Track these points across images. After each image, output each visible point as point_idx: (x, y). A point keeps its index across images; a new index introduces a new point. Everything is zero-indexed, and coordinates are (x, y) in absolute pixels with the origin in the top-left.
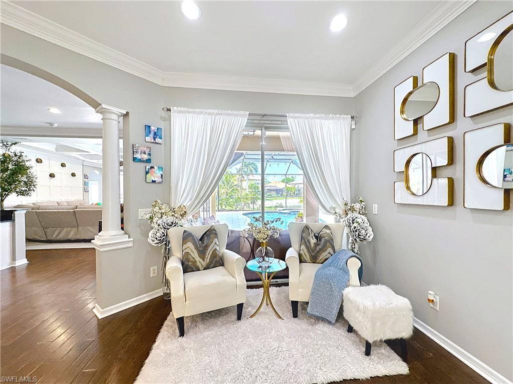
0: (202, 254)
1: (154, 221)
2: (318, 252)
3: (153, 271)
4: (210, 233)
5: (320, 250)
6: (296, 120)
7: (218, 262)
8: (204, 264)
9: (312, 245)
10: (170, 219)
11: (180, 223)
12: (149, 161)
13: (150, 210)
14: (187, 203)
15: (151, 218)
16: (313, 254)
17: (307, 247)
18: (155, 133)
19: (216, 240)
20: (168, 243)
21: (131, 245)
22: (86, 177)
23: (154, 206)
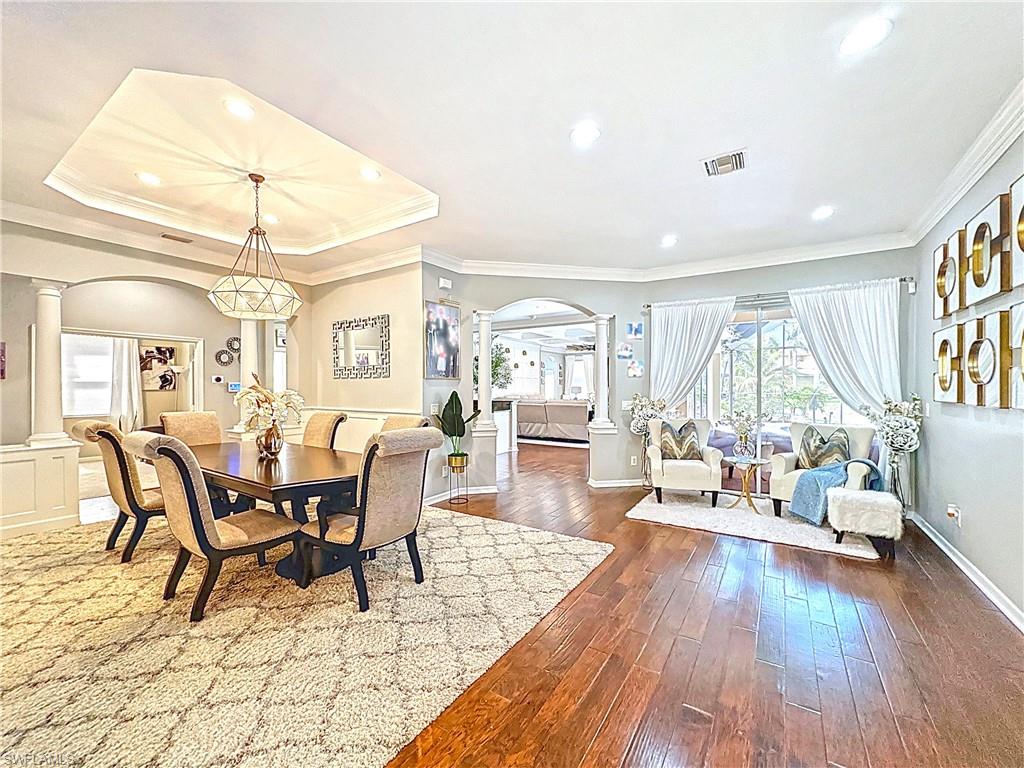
0: (680, 443)
1: (636, 411)
2: (820, 457)
3: (634, 460)
4: (689, 426)
5: (823, 454)
6: (803, 297)
7: (695, 455)
8: (682, 454)
9: (812, 448)
10: (650, 412)
11: (659, 415)
12: (631, 357)
13: (631, 402)
14: (667, 396)
15: (633, 409)
16: (813, 459)
17: (806, 450)
18: (636, 330)
19: (694, 433)
20: (647, 434)
21: (616, 432)
22: (542, 365)
23: (635, 399)
